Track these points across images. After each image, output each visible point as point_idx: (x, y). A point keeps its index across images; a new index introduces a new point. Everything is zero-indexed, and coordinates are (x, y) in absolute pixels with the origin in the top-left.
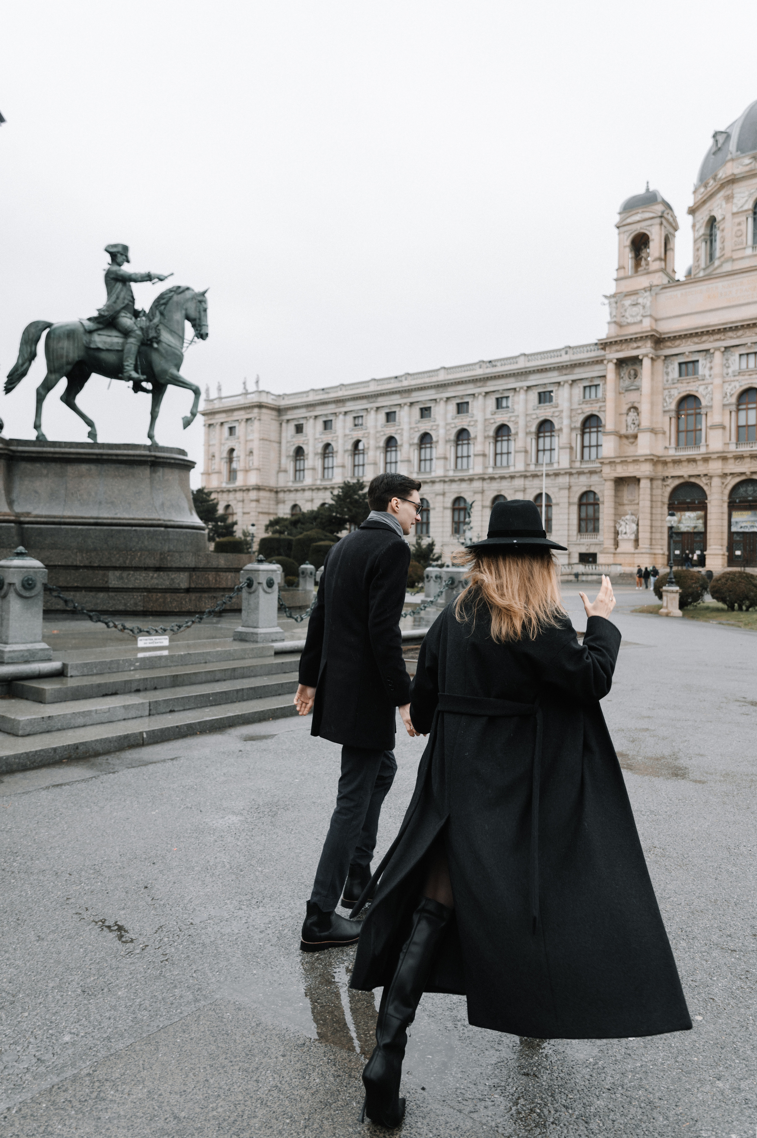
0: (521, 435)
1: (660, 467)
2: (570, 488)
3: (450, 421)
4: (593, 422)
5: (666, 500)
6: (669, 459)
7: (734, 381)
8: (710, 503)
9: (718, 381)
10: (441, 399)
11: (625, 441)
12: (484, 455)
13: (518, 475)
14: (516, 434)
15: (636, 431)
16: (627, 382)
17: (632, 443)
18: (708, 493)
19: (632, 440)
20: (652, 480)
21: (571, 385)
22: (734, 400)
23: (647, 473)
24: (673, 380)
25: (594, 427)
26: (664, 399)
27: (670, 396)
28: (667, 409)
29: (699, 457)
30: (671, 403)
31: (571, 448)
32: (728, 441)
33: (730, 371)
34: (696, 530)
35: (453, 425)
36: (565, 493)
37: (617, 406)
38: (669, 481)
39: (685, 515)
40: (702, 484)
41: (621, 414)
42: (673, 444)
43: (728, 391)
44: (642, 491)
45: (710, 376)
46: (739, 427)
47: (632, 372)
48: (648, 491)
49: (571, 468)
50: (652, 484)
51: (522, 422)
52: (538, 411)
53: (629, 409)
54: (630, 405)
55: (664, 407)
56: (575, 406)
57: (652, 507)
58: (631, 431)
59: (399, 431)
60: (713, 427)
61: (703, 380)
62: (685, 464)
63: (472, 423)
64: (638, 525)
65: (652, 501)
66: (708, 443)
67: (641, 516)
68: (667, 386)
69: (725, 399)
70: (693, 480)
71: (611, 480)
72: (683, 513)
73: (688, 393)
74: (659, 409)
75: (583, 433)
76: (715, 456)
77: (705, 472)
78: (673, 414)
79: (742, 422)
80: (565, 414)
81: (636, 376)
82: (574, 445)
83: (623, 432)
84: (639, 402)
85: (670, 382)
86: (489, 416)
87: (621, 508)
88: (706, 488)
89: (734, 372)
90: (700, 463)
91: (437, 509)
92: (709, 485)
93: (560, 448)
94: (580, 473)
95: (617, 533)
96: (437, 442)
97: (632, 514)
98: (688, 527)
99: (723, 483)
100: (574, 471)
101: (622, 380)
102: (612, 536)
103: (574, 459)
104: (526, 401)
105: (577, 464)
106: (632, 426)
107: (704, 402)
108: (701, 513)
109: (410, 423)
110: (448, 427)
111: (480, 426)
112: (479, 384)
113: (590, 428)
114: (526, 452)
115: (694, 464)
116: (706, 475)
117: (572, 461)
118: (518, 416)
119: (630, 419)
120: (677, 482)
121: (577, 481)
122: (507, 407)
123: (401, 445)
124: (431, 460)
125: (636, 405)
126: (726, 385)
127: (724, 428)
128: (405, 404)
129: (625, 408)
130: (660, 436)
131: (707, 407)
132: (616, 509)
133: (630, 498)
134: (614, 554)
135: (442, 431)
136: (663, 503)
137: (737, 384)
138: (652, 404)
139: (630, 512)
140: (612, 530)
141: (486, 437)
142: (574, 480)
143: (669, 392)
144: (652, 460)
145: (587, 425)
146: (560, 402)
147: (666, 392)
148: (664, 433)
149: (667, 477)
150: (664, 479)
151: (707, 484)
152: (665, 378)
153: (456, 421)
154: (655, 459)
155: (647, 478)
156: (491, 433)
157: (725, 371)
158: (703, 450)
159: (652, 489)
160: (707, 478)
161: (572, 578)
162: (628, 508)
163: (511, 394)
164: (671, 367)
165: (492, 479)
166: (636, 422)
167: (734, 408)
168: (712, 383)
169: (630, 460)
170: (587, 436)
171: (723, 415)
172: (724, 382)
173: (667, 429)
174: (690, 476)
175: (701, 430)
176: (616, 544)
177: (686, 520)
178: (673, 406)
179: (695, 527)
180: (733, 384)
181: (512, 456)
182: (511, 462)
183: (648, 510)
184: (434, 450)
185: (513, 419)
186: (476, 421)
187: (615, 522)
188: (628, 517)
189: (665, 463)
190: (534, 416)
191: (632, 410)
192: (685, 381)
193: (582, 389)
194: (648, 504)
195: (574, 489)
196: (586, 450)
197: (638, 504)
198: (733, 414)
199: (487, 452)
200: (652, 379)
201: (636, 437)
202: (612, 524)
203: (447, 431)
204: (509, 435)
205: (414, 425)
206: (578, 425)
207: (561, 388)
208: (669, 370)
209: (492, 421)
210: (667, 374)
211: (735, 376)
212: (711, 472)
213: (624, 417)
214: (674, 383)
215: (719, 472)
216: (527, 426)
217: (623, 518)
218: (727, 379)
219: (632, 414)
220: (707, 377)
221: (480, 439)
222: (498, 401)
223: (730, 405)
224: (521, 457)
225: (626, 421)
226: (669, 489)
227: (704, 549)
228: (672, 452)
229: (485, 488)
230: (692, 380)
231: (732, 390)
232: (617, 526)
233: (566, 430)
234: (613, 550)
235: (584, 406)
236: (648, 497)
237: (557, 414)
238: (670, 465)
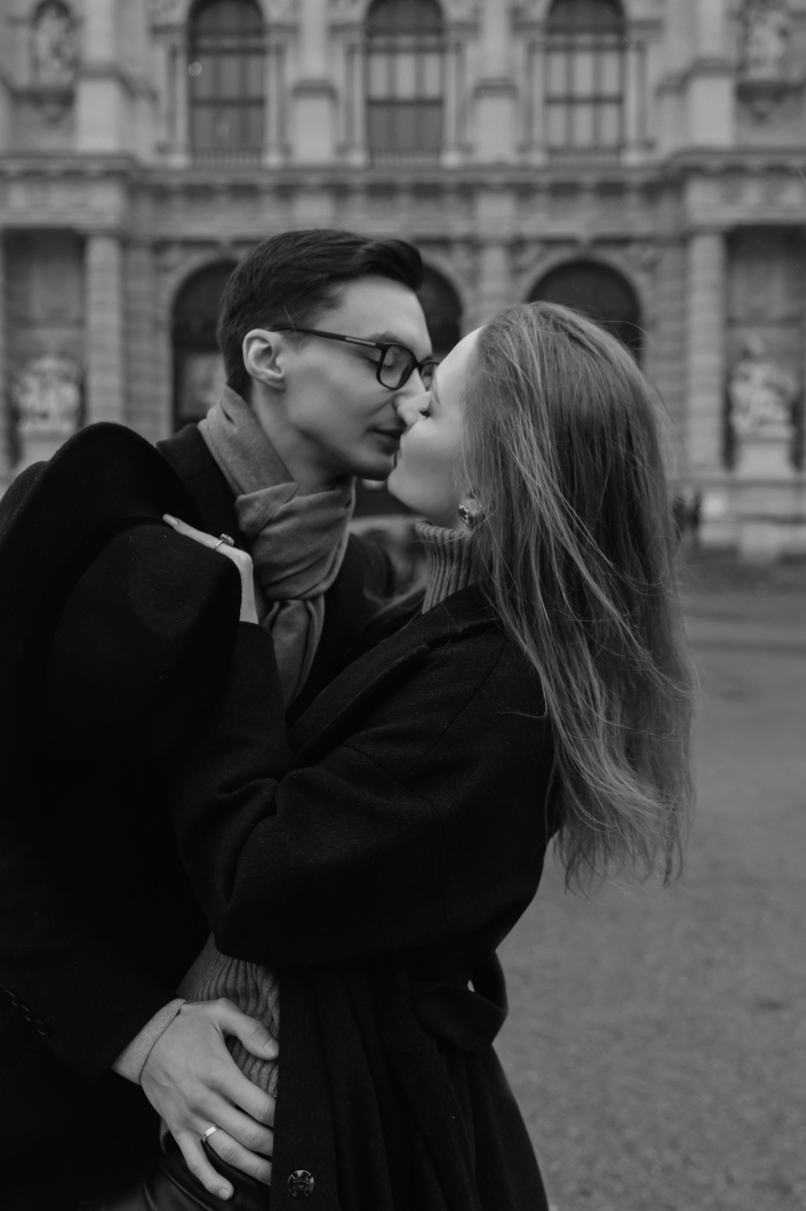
1: (146, 208)
5: (164, 316)
6: (175, 181)
11: (30, 114)
15: (66, 78)
17: (54, 121)
19: (52, 109)
20: (125, 242)
22: (356, 13)
23: (110, 221)
28: (159, 21)
29: (266, 181)
32: (344, 139)
38: (173, 257)
41: (13, 22)
42: (182, 138)
44: (94, 278)
46: (371, 103)
48: (113, 279)
50: (123, 258)
55: (151, 14)
57: (126, 334)
58: (50, 79)
60: (301, 90)
62: (224, 200)
64: (82, 389)
65: (126, 315)
66: (288, 139)
67: (95, 360)
69: (335, 9)
74: (138, 19)
76: (313, 180)
78: (179, 40)
79: (379, 90)
83: (23, 79)
90: (268, 201)
95: (14, 415)
106: (56, 64)
107: (272, 13)
115: (250, 203)
120: (198, 260)
127: (332, 95)
129: (26, 5)
130: (144, 106)
132: (10, 335)
133: (54, 302)
136: (157, 324)
139: (53, 347)
144: (125, 175)
149: (168, 241)
150: (160, 246)
154: (135, 174)
155: (111, 234)
158: (273, 161)
159: (124, 273)
162: (48, 336)
166: (68, 52)
167: (357, 38)
169: (55, 167)
171: (330, 56)
175: (260, 102)
176: (15, 451)
178: (178, 16)
183: (114, 343)
187: (10, 378)
188: (49, 363)
189: (163, 193)
191: (51, 11)
194: (113, 320)
197: (81, 323)
198: (358, 58)
201: (68, 98)
213: (23, 33)
217: (35, 365)
219: (53, 25)
223: (347, 27)
225: (32, 45)
226: (173, 283)
228: (179, 160)
232: (17, 390)
238: (178, 202)
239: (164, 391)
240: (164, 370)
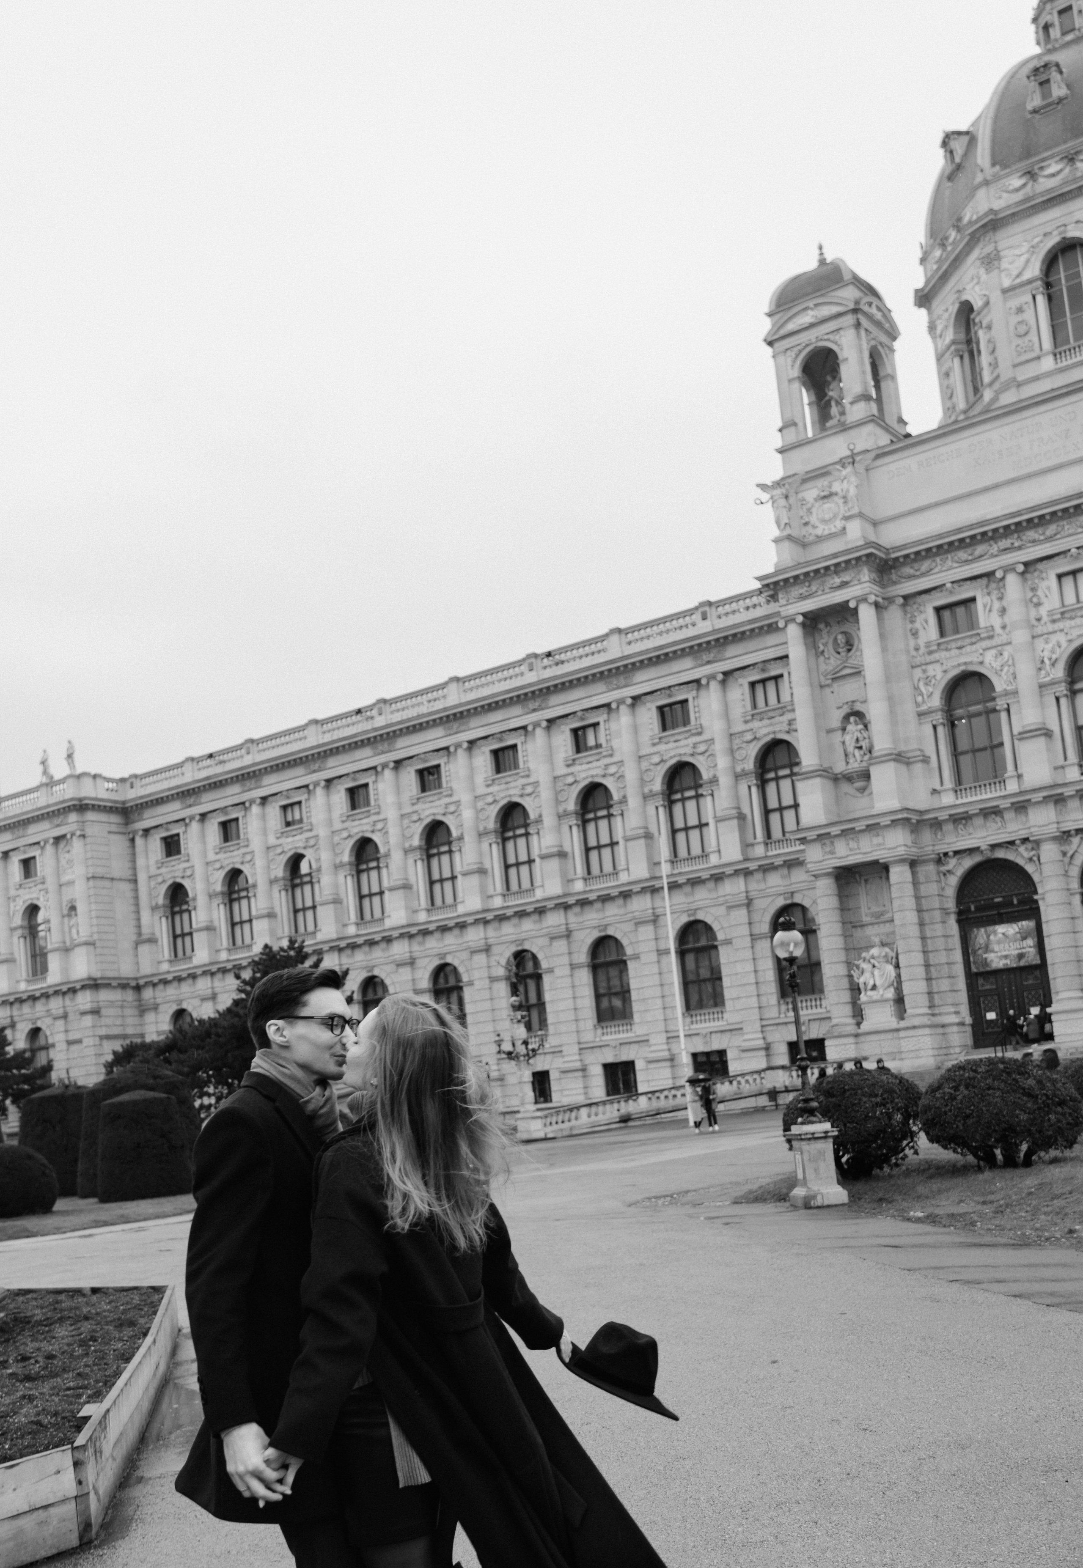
0: (634, 802)
1: (927, 836)
2: (749, 903)
3: (481, 790)
4: (780, 756)
5: (951, 904)
6: (943, 815)
7: (1055, 632)
8: (1043, 899)
9: (1020, 636)
10: (458, 746)
11: (845, 787)
12: (562, 855)
13: (636, 888)
14: (624, 800)
16: (833, 662)
17: (862, 790)
18: (1036, 878)
19: (860, 784)
20: (913, 864)
21: (723, 682)
22: (1059, 672)
23: (901, 851)
24: (928, 644)
25: (783, 767)
26: (917, 688)
27: (928, 681)
28: (924, 708)
29: (1004, 804)
30: (930, 695)
31: (741, 817)
32: (1061, 762)
33: (1043, 611)
34: (1022, 963)
35: (490, 799)
36: (741, 914)
37: (819, 715)
38: (952, 863)
39: (995, 933)
40: (1020, 862)
41: (829, 731)
42: (949, 783)
43: (1046, 654)
44: (896, 892)
45: (1004, 627)
46: (1080, 729)
47: (841, 639)
48: (909, 890)
49: (746, 860)
50: (914, 874)
51: (631, 774)
52: (662, 747)
53: (846, 718)
54: (846, 710)
55: (917, 705)
56: (739, 727)
57: (922, 924)
58: (855, 765)
59: (379, 826)
60: (1026, 735)
61: (991, 637)
62: (979, 821)
63: (529, 789)
64: (897, 966)
65: (920, 911)
66: (1020, 772)
67: (901, 945)
68: (918, 660)
69: (1043, 672)
70: (1000, 854)
71: (828, 874)
72: (990, 928)
73: (963, 668)
74: (908, 710)
75: (762, 784)
76: (1038, 797)
77: (1023, 834)
78: (939, 717)
80: (720, 746)
81: (850, 645)
82: (746, 810)
83: (840, 767)
84: (865, 702)
85: (923, 650)
86: (561, 770)
87: (858, 933)
88: (1030, 868)
89: (1051, 613)
90: (1009, 815)
91: (478, 984)
92: (1036, 860)
93: (719, 820)
94: (767, 869)
95: (855, 990)
96: (461, 838)
97: (883, 945)
98: (1006, 957)
99: (1064, 854)
100: (752, 866)
101: (822, 659)
102: (846, 996)
103: (750, 840)
104: (635, 729)
105: (759, 851)
106: (857, 752)
107: (999, 685)
108: (1028, 924)
109: (400, 806)
110: (480, 804)
111: (546, 793)
112: (532, 705)
113: (776, 769)
114: (648, 836)
115: (998, 819)
116: (1025, 840)
117: (746, 846)
118: (621, 763)
119: (850, 740)
120: (968, 863)
121: (762, 886)
122: (598, 746)
123: (387, 855)
124: (453, 878)
125: (858, 707)
126: (1040, 643)
127: (1048, 734)
128: (385, 766)
129: (835, 718)
130: (918, 768)
131: (1006, 693)
132: (846, 936)
133: (875, 909)
134: (857, 1036)
135: (467, 814)
136: (946, 911)
137: (1062, 638)
138: (891, 701)
139: (877, 940)
140: (845, 983)
141: (561, 817)
142: (755, 885)
143: (924, 671)
144: (908, 820)
145: (769, 764)
146: (705, 722)
147: (918, 673)
148: (926, 760)
149: (946, 854)
150: (941, 859)
151: (1031, 859)
152: (912, 643)
153: (494, 789)
154: (914, 818)
155: (902, 861)
156: (571, 805)
157: (1033, 613)
158: (1012, 786)
159: (915, 883)
160: (1029, 846)
161: (764, 1101)
162: (873, 933)
163: (600, 717)
164: (920, 619)
165: (584, 903)
166: (864, 744)
167: (1062, 689)
168: (1010, 643)
169: (860, 825)
170: (771, 788)
171: (1042, 706)
172: (1033, 637)
173: (929, 750)
174: (993, 847)
175: (1001, 745)
176: (858, 1014)
177: (999, 942)
178: (936, 701)
179: (1021, 956)
180: (1054, 639)
181: (620, 850)
182: (621, 864)
183: (914, 931)
184: (457, 857)
185: (612, 769)
186: (536, 784)
187: (849, 965)
188: (875, 951)
189: (936, 825)
190: (656, 759)
191: (852, 719)
192: (953, 645)
193: (746, 689)
194: (912, 917)
195: (759, 904)
196: (775, 818)
197: (892, 921)
198: (1064, 702)
199: (567, 848)
200: (884, 649)
201: (866, 776)
202: (842, 970)
203: (478, 811)
204: (609, 807)
205: (408, 809)
206: (750, 765)
207: (703, 693)
208: (918, 625)
209: (570, 780)
210: (915, 634)
211: (1054, 621)
212: (1035, 832)
214: (930, 653)
215: (1052, 829)
216: (642, 782)
217: (864, 955)
218: (1039, 630)
219: (854, 728)
220: (998, 630)
221: (549, 821)
222: (578, 735)
223: (1053, 683)
224: (639, 848)
225: (844, 743)
226: (954, 881)
227: (1046, 1001)
228: (948, 799)
229: (572, 926)
230: (968, 641)
231: (1053, 651)
232: (855, 974)
233: (725, 781)
234: (852, 1029)
235: (755, 724)
236: (911, 903)
237: (702, 748)
238: (949, 827)
239: (958, 956)
240: (956, 942)
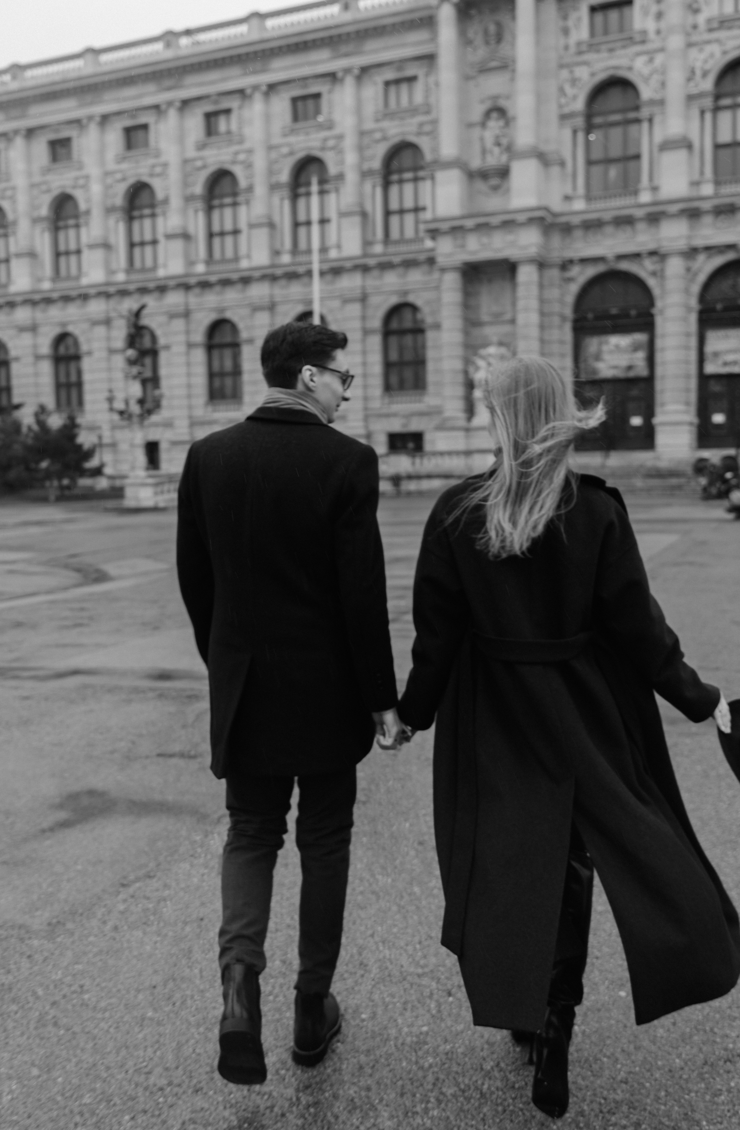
0: (260, 190)
1: (556, 240)
2: (364, 299)
3: (111, 166)
4: (407, 158)
5: (569, 312)
6: (576, 220)
7: (708, 42)
8: (662, 312)
9: (676, 42)
10: (90, 118)
11: (480, 185)
12: (186, 236)
13: (257, 274)
14: (250, 189)
15: (504, 158)
16: (481, 52)
17: (495, 188)
18: (656, 291)
19: (494, 181)
20: (542, 265)
21: (359, 78)
22: (708, 85)
23: (533, 251)
24: (579, 44)
25: (408, 170)
26: (561, 91)
27: (574, 81)
28: (566, 110)
29: (639, 213)
30: (575, 98)
31: (364, 215)
32: (696, 177)
33: (701, 19)
34: (631, 374)
35: (119, 176)
36: (356, 309)
37: (463, 106)
38: (575, 271)
39: (607, 343)
40: (643, 274)
41: (470, 125)
42: (581, 190)
43: (698, 65)
44: (521, 291)
45: (658, 32)
46: (718, 147)
47: (492, 28)
48: (534, 291)
49: (365, 255)
50: (541, 277)
51: (260, 162)
52: (292, 139)
53: (488, 114)
54: (488, 105)
55: (560, 106)
56: (369, 125)
57: (542, 327)
58: (495, 161)
59: (9, 193)
60: (667, 146)
61: (643, 42)
62: (611, 229)
63: (158, 170)
65: (542, 314)
66: (656, 182)
67: (521, 346)
68: (567, 60)
69: (692, 84)
70: (625, 266)
71: (455, 269)
72: (603, 338)
73: (611, 72)
74: (552, 111)
75: (386, 185)
76: (674, 209)
77: (652, 246)
78: (580, 122)
79: (725, 137)
80: (349, 142)
81: (499, 38)
82: (368, 208)
83: (476, 163)
84: (508, 97)
85: (573, 49)
86: (191, 153)
87: (476, 332)
88: (651, 282)
89: (709, 21)
90: (641, 226)
91: (97, 355)
92: (659, 274)
93: (342, 215)
94: (385, 266)
95: (470, 385)
96: (88, 212)
97: (501, 344)
98: (615, 367)
99: (688, 270)
100: (371, 262)
101: (469, 49)
102: (460, 391)
103: (370, 238)
104: (267, 118)
105: (378, 249)
106: (496, 150)
107: (646, 93)
108: (641, 337)
109: (29, 174)
110: (109, 180)
111: (174, 174)
112: (167, 83)
113: (401, 171)
114: (271, 225)
115: (628, 229)
116: (653, 253)
117: (367, 243)
118: (250, 151)
119: (489, 136)
120: (591, 271)
121: (377, 283)
122: (229, 132)
123: (15, 223)
124: (78, 252)
125: (502, 103)
126: (693, 53)
127: (689, 146)
128: (16, 132)
129: (477, 112)
130: (555, 170)
131: (652, 102)
132: (466, 333)
133: (495, 309)
134: (467, 430)
135: (96, 189)
136: (563, 318)
137: (716, 49)
138: (538, 97)
139: (495, 339)
140: (460, 378)
141: (189, 199)
142: (372, 281)
143: (571, 72)
144: (542, 219)
145: (395, 164)
146: (337, 116)
147: (565, 74)
148: (562, 164)
149: (571, 262)
150: (565, 265)
151: (654, 274)
152: (562, 42)
153: (124, 166)
154: (549, 219)
155: (531, 261)
156: (198, 189)
157: (690, 20)
158: (645, 197)
159: (541, 286)
160: (655, 258)
162: (491, 332)
163: (234, 103)
164: (573, 16)
165: (205, 285)
166: (504, 141)
167: (708, 102)
168: (662, 50)
169: (495, 220)
170: (394, 190)
171: (687, 118)
172: (690, 45)
173: (567, 154)
174: (621, 257)
175: (637, 157)
176: (470, 410)
177: (611, 352)
178: (579, 105)
179: (630, 368)
180: (709, 49)
181: (243, 238)
182: (243, 250)
183: (534, 332)
184: (83, 231)
185: (242, 157)
186: (165, 165)
187: (467, 361)
188: (492, 350)
189: (567, 229)
190: (285, 150)
191: (494, 115)
192: (604, 47)
193: (380, 87)
194: (534, 318)
195: (374, 300)
196: (395, 220)
197: (513, 321)
198: (708, 116)
199: (191, 230)
200: (538, 42)
201: (504, 173)
202: (459, 365)
203: (107, 188)
204: (235, 194)
205: (37, 179)
206: (377, 164)
207: (338, 88)
208: (570, 23)
209: (199, 163)
210: (566, 32)
211: (711, 30)
212: (666, 246)
213: (477, 132)
214: (580, 53)
215: (682, 244)
216: (271, 172)
217: (483, 352)
218: (695, 38)
219: (495, 125)
220: (652, 35)
221: (176, 202)
222: (210, 118)
223: (701, 95)
224: (262, 235)
225: (482, 139)
226: (574, 288)
227: (649, 413)
228: (579, 205)
229: (192, 307)
230: (619, 44)
231: (706, 61)
232: (471, 369)
233: (351, 177)
234: (462, 422)
235: (385, 124)
236: (534, 304)
237: (331, 143)
238: (578, 233)
239: (569, 362)
240: (568, 349)
